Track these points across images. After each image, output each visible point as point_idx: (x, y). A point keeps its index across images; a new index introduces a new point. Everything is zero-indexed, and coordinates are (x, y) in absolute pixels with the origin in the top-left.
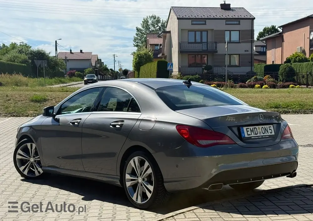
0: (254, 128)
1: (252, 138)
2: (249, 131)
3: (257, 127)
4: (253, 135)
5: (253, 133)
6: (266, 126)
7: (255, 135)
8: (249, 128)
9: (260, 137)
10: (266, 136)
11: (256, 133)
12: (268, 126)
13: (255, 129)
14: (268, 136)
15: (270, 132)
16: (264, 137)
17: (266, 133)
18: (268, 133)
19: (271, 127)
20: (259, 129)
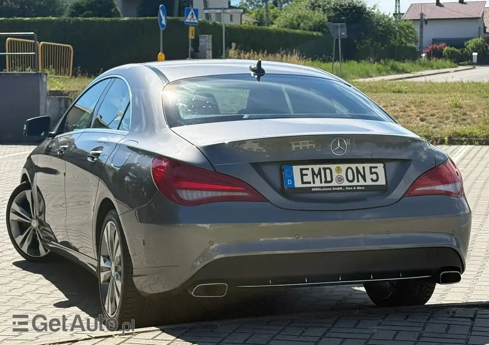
0: (325, 168)
1: (314, 189)
2: (307, 175)
3: (333, 167)
4: (318, 183)
5: (317, 180)
6: (360, 166)
7: (324, 185)
8: (307, 169)
9: (338, 189)
10: (356, 186)
11: (329, 179)
12: (367, 166)
13: (328, 171)
14: (361, 188)
15: (372, 180)
16: (349, 189)
17: (358, 181)
18: (365, 181)
19: (376, 167)
20: (339, 170)
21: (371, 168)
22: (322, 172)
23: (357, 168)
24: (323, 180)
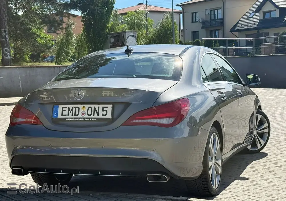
0: (75, 108)
1: (67, 119)
2: (65, 111)
3: (81, 106)
4: (70, 116)
5: (70, 114)
6: (97, 106)
7: (73, 117)
8: (66, 107)
9: (81, 119)
10: (92, 118)
11: (77, 113)
12: (101, 106)
13: (77, 109)
14: (94, 119)
15: (103, 115)
16: (87, 119)
17: (94, 115)
18: (98, 115)
19: (107, 107)
20: (84, 108)
21: (103, 107)
22: (74, 109)
23: (94, 107)
24: (74, 114)
